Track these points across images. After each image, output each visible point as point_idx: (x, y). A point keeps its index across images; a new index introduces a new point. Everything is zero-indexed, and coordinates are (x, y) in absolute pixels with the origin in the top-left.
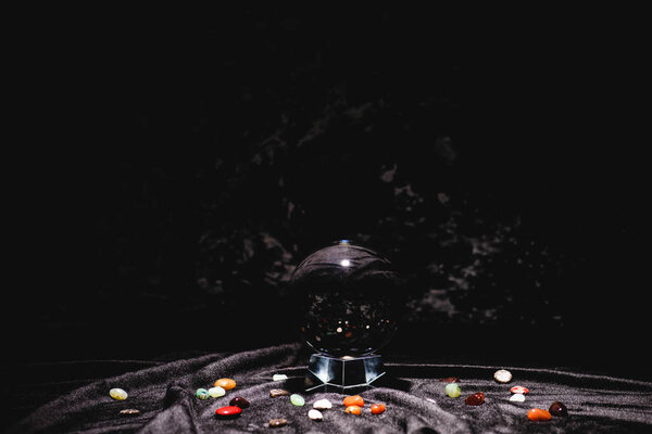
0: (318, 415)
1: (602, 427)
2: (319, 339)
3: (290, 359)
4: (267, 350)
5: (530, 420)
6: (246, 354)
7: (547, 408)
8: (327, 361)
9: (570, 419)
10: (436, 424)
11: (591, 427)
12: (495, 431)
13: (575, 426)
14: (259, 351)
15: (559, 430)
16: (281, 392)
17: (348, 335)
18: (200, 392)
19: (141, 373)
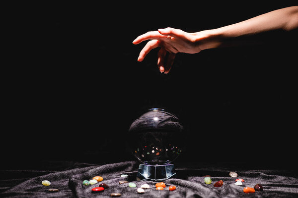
0: (143, 191)
1: (280, 195)
2: (143, 156)
3: (130, 168)
4: (119, 164)
5: (244, 193)
6: (108, 165)
7: (253, 187)
8: (147, 167)
9: (264, 192)
10: (200, 194)
11: (274, 195)
12: (228, 197)
13: (266, 195)
14: (115, 164)
15: (259, 196)
16: (125, 181)
17: (158, 154)
18: (85, 182)
19: (57, 173)
